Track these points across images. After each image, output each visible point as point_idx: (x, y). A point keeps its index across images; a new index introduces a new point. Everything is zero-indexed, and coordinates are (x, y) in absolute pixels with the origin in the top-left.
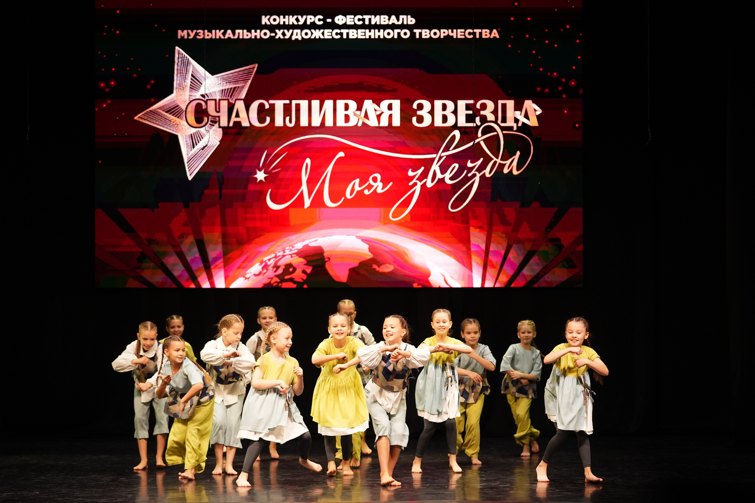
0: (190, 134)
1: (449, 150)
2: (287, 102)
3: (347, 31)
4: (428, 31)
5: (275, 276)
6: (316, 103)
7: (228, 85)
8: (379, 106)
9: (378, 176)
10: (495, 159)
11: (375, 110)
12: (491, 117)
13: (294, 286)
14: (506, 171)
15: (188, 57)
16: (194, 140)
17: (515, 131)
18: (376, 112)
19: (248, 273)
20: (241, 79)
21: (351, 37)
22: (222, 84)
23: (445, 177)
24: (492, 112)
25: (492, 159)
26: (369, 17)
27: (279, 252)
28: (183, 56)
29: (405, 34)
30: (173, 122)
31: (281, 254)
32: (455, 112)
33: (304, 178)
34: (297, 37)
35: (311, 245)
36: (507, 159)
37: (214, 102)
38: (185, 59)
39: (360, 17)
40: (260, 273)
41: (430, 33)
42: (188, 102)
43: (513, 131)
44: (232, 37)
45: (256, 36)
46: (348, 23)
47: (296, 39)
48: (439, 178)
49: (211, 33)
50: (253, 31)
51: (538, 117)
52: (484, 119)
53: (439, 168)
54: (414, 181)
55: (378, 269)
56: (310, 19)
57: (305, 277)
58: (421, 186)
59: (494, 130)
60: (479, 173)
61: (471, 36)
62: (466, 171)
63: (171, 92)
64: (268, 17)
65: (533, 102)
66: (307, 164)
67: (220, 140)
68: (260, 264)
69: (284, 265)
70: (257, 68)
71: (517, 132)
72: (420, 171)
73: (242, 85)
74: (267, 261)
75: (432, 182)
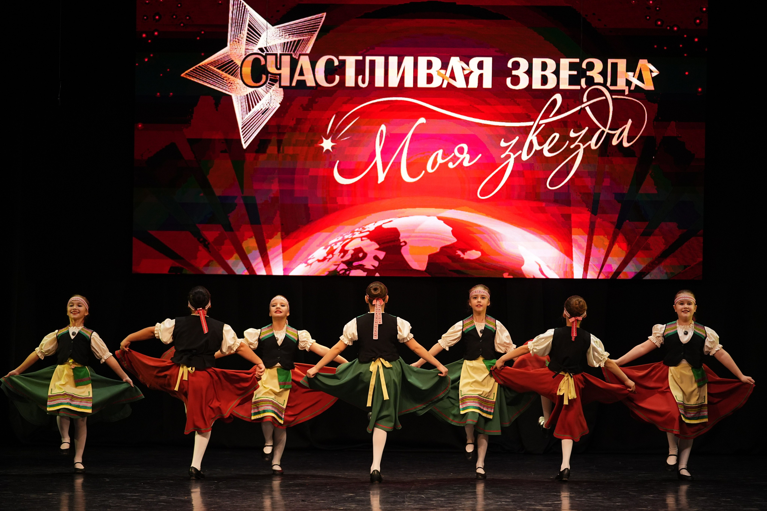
0: (245, 94)
1: (549, 118)
2: (360, 58)
5: (343, 262)
6: (393, 60)
7: (291, 37)
8: (468, 64)
9: (465, 146)
10: (603, 128)
11: (463, 69)
12: (599, 79)
13: (364, 274)
14: (615, 142)
15: (245, 4)
16: (250, 101)
17: (627, 96)
18: (465, 71)
19: (310, 259)
20: (306, 31)
22: (283, 36)
23: (543, 148)
24: (600, 73)
25: (600, 128)
27: (347, 234)
28: (239, 2)
30: (226, 80)
31: (349, 236)
32: (557, 72)
33: (378, 149)
35: (385, 226)
36: (617, 129)
37: (274, 57)
38: (241, 6)
40: (325, 259)
42: (244, 57)
43: (624, 95)
48: (536, 150)
51: (654, 79)
52: (590, 81)
53: (536, 138)
54: (507, 153)
55: (462, 256)
57: (376, 264)
58: (515, 158)
59: (602, 94)
60: (583, 145)
62: (568, 142)
63: (226, 46)
65: (649, 62)
66: (382, 131)
67: (280, 102)
68: (324, 249)
69: (353, 250)
70: (326, 17)
71: (629, 97)
72: (514, 142)
73: (307, 37)
74: (333, 245)
75: (528, 155)
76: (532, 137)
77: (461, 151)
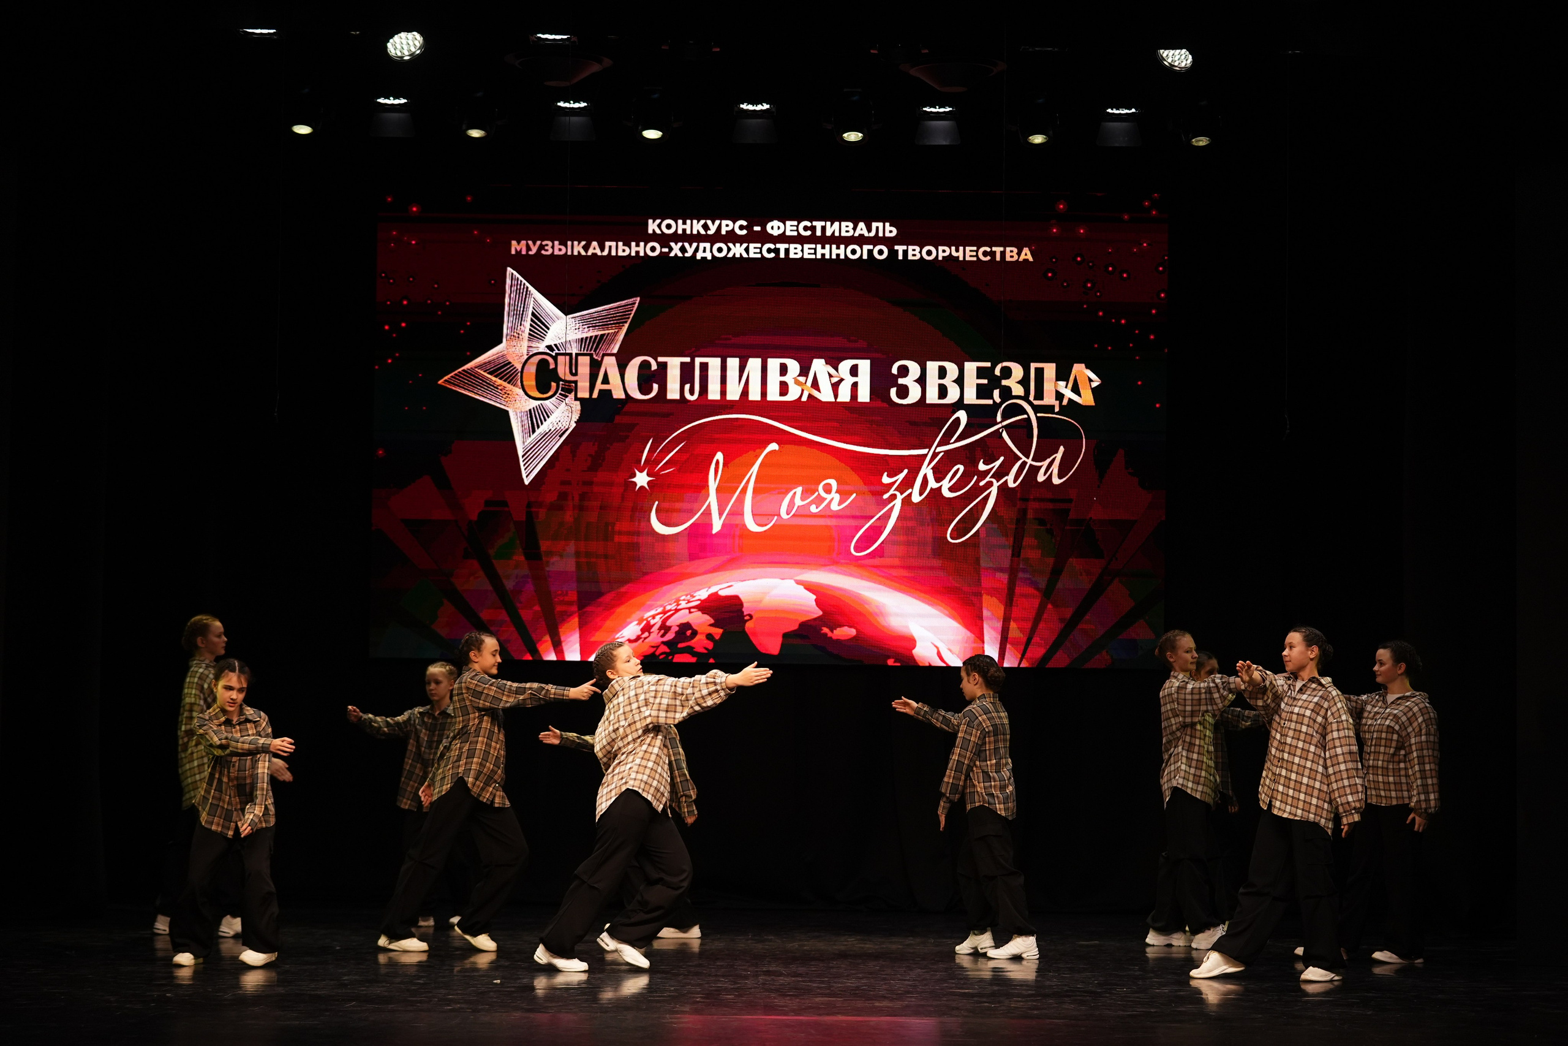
0: (528, 409)
1: (949, 444)
2: (688, 360)
3: (786, 246)
4: (918, 249)
5: (663, 643)
6: (733, 363)
7: (591, 331)
8: (837, 370)
9: (833, 483)
10: (1024, 459)
12: (1018, 390)
13: (693, 660)
15: (527, 284)
16: (535, 419)
17: (1057, 413)
18: (832, 379)
20: (612, 322)
21: (792, 256)
22: (581, 329)
23: (942, 486)
24: (1019, 382)
25: (1021, 459)
26: (823, 223)
27: (670, 604)
28: (519, 282)
29: (881, 253)
30: (501, 390)
31: (673, 607)
32: (960, 381)
33: (713, 484)
34: (704, 255)
35: (722, 593)
36: (1044, 460)
37: (568, 358)
38: (522, 287)
39: (808, 224)
40: (638, 638)
41: (920, 252)
42: (526, 357)
43: (1053, 413)
44: (599, 253)
45: (637, 252)
46: (788, 233)
47: (702, 257)
48: (931, 489)
49: (566, 247)
50: (633, 244)
51: (1094, 390)
52: (1006, 393)
53: (932, 471)
54: (892, 492)
55: (830, 634)
56: (727, 225)
57: (710, 645)
58: (902, 500)
59: (1025, 412)
60: (998, 482)
61: (988, 258)
62: (976, 477)
63: (501, 342)
64: (658, 221)
65: (1087, 367)
66: (718, 462)
67: (576, 420)
68: (637, 624)
69: (678, 626)
70: (639, 303)
71: (1060, 415)
72: (901, 476)
73: (613, 331)
74: (649, 619)
75: (921, 494)
76: (926, 470)
77: (827, 488)
